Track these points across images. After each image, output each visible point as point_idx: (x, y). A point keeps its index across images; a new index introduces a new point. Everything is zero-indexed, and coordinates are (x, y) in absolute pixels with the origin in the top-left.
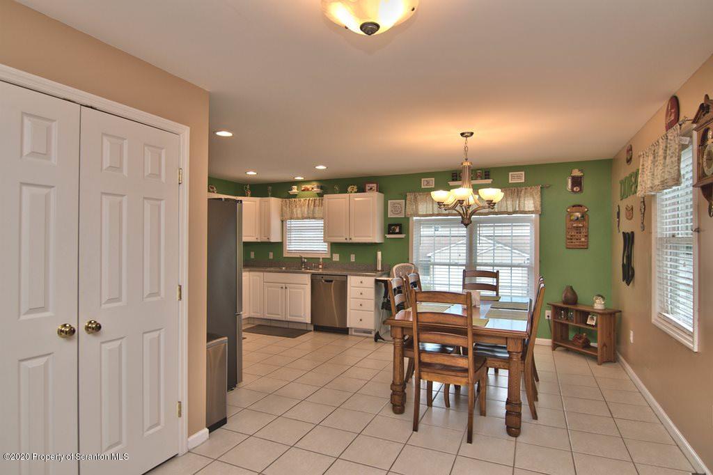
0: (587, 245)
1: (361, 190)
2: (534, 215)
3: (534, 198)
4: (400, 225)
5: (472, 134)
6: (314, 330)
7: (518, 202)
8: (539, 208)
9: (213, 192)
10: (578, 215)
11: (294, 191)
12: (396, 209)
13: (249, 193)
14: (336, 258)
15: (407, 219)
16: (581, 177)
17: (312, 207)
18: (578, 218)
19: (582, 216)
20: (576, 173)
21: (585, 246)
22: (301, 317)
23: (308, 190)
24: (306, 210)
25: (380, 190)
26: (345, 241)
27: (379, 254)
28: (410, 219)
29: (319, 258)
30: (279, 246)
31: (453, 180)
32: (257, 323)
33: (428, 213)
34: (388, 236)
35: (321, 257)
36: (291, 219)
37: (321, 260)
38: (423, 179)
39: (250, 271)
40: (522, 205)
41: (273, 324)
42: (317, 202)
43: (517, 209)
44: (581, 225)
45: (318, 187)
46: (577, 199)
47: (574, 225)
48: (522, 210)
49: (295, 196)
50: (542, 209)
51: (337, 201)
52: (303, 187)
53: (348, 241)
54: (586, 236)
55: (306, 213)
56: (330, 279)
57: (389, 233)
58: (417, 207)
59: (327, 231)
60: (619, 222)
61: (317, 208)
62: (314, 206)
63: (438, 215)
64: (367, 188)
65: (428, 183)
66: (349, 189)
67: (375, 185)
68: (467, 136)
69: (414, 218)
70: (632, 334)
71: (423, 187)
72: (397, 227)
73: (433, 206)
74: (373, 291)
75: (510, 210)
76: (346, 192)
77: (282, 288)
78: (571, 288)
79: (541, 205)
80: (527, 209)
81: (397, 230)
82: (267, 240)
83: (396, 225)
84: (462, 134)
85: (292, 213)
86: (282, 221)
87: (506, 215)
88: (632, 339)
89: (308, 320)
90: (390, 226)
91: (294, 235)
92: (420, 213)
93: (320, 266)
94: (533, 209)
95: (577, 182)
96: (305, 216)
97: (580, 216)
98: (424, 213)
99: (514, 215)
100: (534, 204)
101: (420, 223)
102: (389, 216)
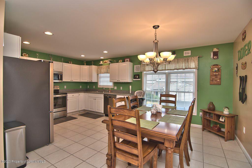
0: (220, 83)
1: (124, 61)
2: (195, 70)
3: (195, 62)
4: (138, 75)
5: (158, 26)
6: (105, 116)
7: (187, 64)
8: (197, 67)
9: (71, 63)
10: (216, 69)
11: (101, 63)
12: (137, 69)
13: (85, 64)
14: (116, 88)
15: (141, 72)
16: (217, 52)
17: (107, 68)
18: (216, 71)
19: (218, 70)
20: (215, 50)
21: (219, 84)
22: (100, 110)
23: (106, 62)
24: (105, 70)
25: (131, 61)
26: (117, 82)
27: (131, 86)
28: (143, 73)
29: (109, 88)
30: (96, 84)
32: (87, 112)
33: (149, 70)
34: (134, 80)
35: (110, 87)
36: (100, 73)
37: (110, 89)
39: (84, 93)
40: (189, 65)
41: (92, 113)
42: (109, 67)
43: (187, 67)
44: (217, 74)
45: (109, 61)
46: (215, 62)
47: (214, 74)
48: (189, 67)
49: (102, 65)
50: (198, 67)
51: (115, 65)
52: (105, 61)
53: (118, 81)
54: (220, 79)
55: (105, 71)
56: (111, 96)
57: (134, 78)
58: (145, 68)
59: (111, 78)
60: (237, 71)
61: (109, 69)
64: (126, 60)
66: (119, 61)
67: (129, 59)
68: (156, 28)
69: (144, 72)
70: (244, 129)
72: (138, 76)
75: (184, 68)
76: (118, 62)
77: (94, 99)
78: (212, 103)
79: (198, 65)
80: (191, 67)
81: (137, 77)
82: (91, 81)
83: (137, 75)
84: (154, 27)
85: (101, 71)
86: (98, 74)
87: (182, 70)
88: (244, 131)
89: (103, 112)
90: (135, 75)
91: (102, 79)
92: (146, 70)
93: (110, 91)
94: (194, 67)
95: (216, 54)
96: (105, 72)
97: (217, 70)
98: (148, 70)
99: (186, 70)
100: (195, 64)
101: (146, 74)
102: (134, 72)
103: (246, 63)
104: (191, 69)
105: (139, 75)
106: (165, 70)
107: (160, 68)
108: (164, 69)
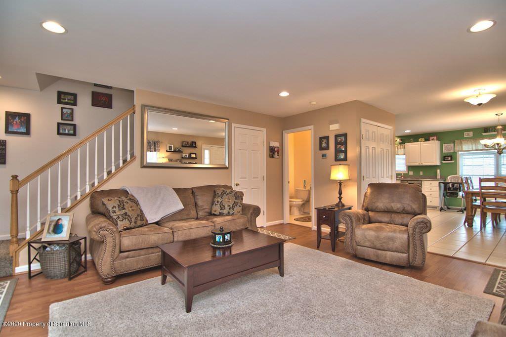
1: (427, 140)
4: (451, 156)
12: (448, 148)
14: (411, 173)
15: (455, 153)
25: (437, 139)
26: (418, 165)
27: (438, 171)
28: (457, 153)
31: (485, 132)
34: (443, 162)
35: (402, 173)
37: (402, 175)
38: (465, 133)
42: (399, 147)
45: (400, 140)
51: (412, 146)
53: (420, 165)
57: (444, 160)
58: (462, 147)
59: (407, 160)
61: (399, 150)
62: (398, 149)
63: (475, 150)
64: (431, 139)
65: (468, 134)
66: (420, 140)
67: (436, 137)
69: (460, 152)
71: (465, 136)
73: (472, 146)
74: (438, 188)
76: (418, 141)
81: (449, 159)
83: (448, 156)
90: (445, 157)
92: (464, 150)
93: (403, 178)
98: (467, 150)
101: (464, 155)
102: (444, 152)
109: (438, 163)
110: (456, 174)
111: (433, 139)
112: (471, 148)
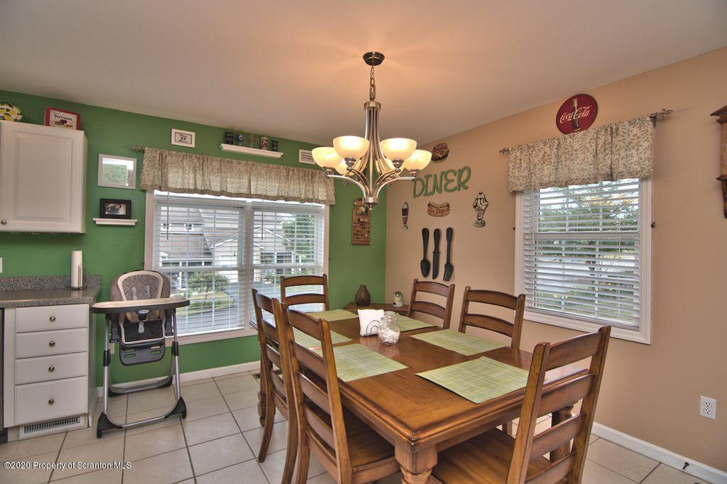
0: (370, 241)
1: (34, 118)
2: (323, 206)
3: (327, 185)
4: (128, 204)
7: (311, 188)
8: (332, 198)
10: (363, 209)
12: (117, 172)
15: (142, 193)
18: (362, 213)
19: (366, 212)
21: (367, 243)
31: (227, 142)
33: (186, 186)
34: (100, 221)
38: (174, 131)
40: (315, 192)
43: (310, 197)
44: (366, 220)
47: (361, 220)
48: (315, 197)
50: (336, 198)
54: (368, 232)
57: (103, 216)
58: (164, 175)
60: (406, 219)
63: (202, 192)
65: (184, 138)
69: (157, 192)
71: (173, 143)
73: (195, 177)
75: (303, 196)
78: (365, 287)
79: (336, 195)
80: (319, 198)
81: (122, 211)
87: (298, 203)
90: (104, 202)
94: (324, 198)
97: (364, 211)
98: (179, 186)
99: (306, 203)
100: (327, 192)
101: (167, 202)
102: (99, 184)
103: (448, 206)
104: (318, 201)
105: (130, 201)
106: (250, 196)
107: (229, 185)
108: (244, 191)
109: (76, 226)
110: (141, 266)
111: (63, 122)
112: (192, 181)
